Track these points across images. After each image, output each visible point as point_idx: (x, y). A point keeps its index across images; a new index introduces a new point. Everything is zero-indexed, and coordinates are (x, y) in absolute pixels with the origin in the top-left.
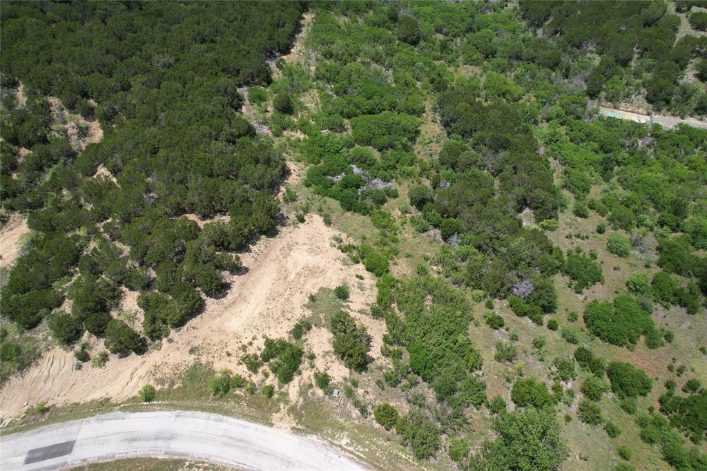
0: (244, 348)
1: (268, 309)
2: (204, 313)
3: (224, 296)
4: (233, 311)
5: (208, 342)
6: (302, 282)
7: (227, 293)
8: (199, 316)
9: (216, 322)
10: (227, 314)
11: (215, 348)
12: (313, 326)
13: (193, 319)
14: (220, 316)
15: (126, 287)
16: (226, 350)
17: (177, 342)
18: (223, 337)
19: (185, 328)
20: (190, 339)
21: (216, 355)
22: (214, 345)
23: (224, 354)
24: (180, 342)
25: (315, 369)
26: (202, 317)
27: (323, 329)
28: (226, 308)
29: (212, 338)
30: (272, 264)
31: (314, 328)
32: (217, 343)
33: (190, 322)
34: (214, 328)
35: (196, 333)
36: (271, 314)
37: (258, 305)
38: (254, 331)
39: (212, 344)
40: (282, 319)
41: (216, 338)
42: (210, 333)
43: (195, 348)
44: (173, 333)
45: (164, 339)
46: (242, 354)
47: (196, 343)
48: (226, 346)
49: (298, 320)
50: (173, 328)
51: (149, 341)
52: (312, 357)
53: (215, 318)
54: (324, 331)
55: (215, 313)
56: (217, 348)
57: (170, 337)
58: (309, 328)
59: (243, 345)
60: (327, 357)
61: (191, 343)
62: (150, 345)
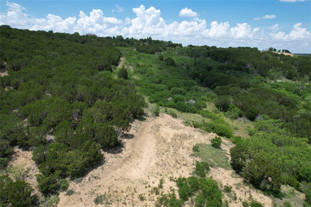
0: (156, 191)
1: (162, 160)
2: (104, 165)
3: (120, 152)
4: (131, 164)
5: (115, 189)
6: (179, 143)
7: (122, 150)
8: (100, 167)
9: (118, 172)
10: (125, 166)
11: (125, 195)
12: (210, 167)
13: (94, 170)
14: (120, 167)
15: (20, 148)
16: (136, 195)
17: (79, 193)
18: (129, 184)
19: (87, 178)
20: (94, 188)
21: (127, 202)
22: (122, 192)
23: (136, 199)
24: (83, 193)
25: (238, 200)
26: (103, 169)
27: (219, 168)
28: (124, 161)
29: (117, 186)
30: (149, 135)
31: (212, 169)
32: (124, 190)
33: (92, 172)
34: (117, 177)
35: (100, 182)
36: (166, 163)
37: (151, 158)
38: (157, 176)
39: (120, 191)
40: (179, 166)
41: (122, 186)
42: (114, 182)
43: (101, 196)
44: (73, 185)
45: (61, 193)
46: (155, 197)
47: (101, 192)
48: (136, 192)
49: (193, 165)
50: (72, 180)
51: (41, 198)
52: (228, 190)
53: (116, 169)
54: (222, 170)
55: (115, 165)
56: (127, 194)
57: (70, 188)
58: (208, 169)
59: (154, 188)
60: (241, 189)
61: (96, 192)
62: (43, 202)
